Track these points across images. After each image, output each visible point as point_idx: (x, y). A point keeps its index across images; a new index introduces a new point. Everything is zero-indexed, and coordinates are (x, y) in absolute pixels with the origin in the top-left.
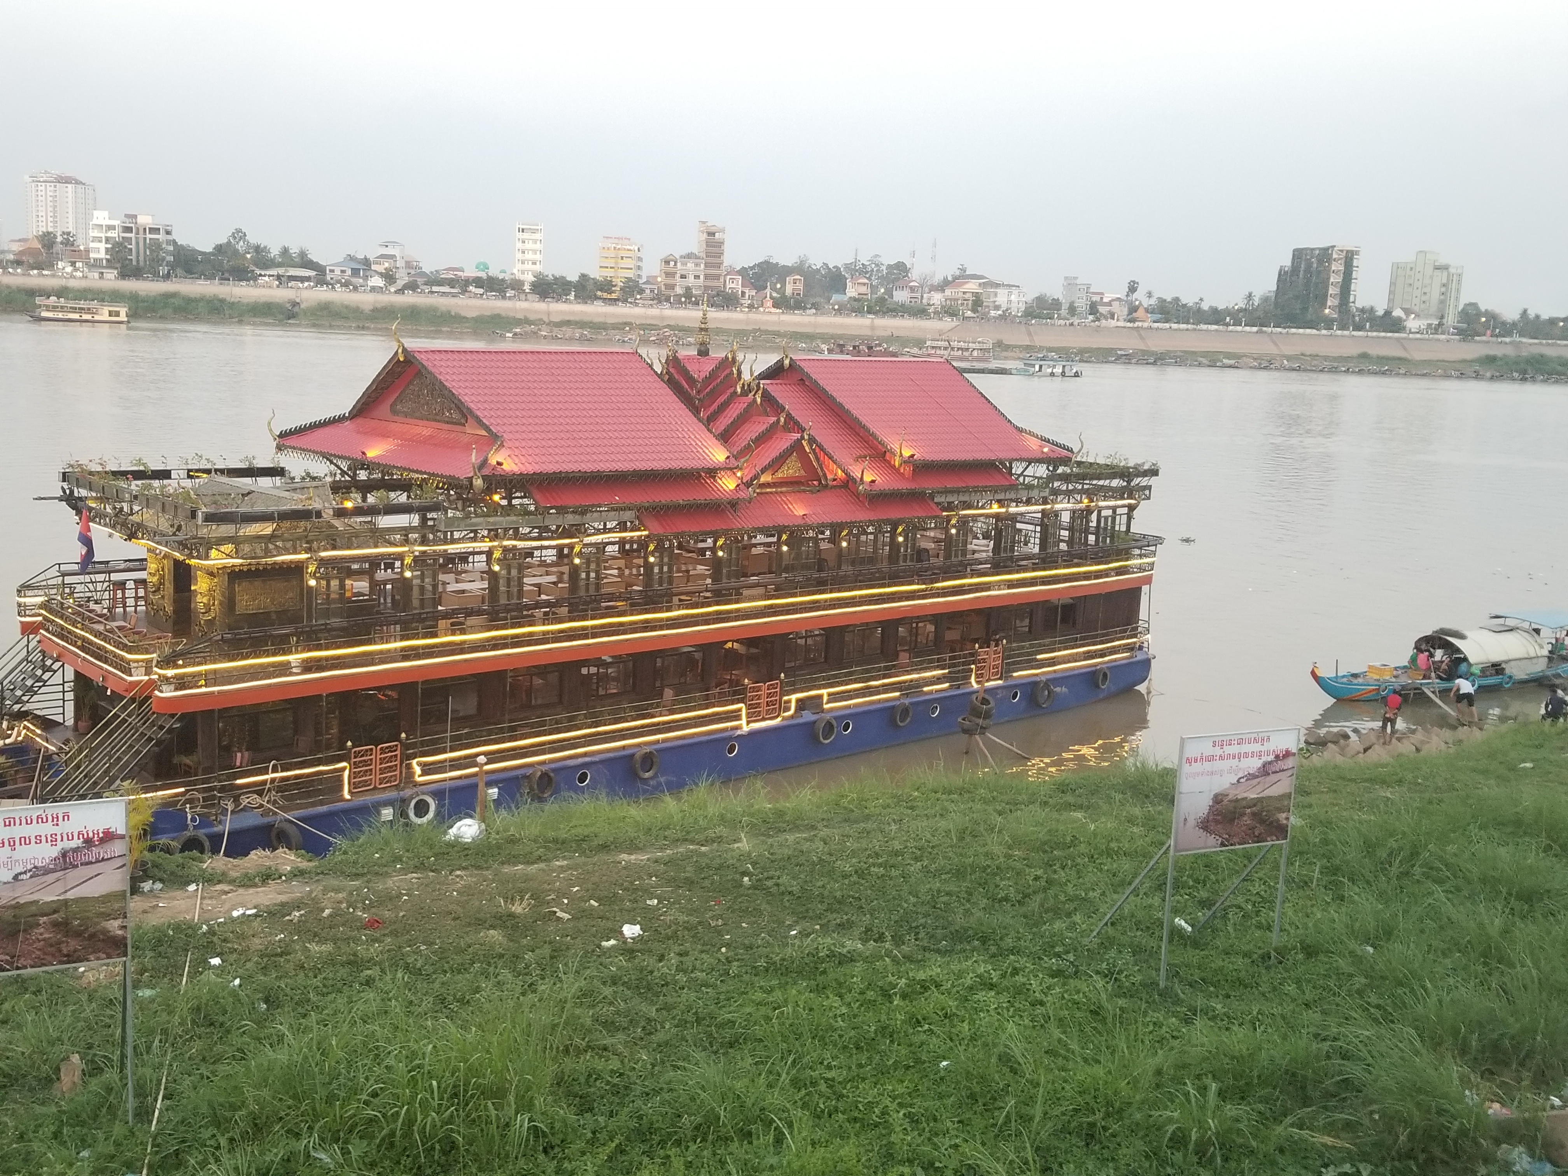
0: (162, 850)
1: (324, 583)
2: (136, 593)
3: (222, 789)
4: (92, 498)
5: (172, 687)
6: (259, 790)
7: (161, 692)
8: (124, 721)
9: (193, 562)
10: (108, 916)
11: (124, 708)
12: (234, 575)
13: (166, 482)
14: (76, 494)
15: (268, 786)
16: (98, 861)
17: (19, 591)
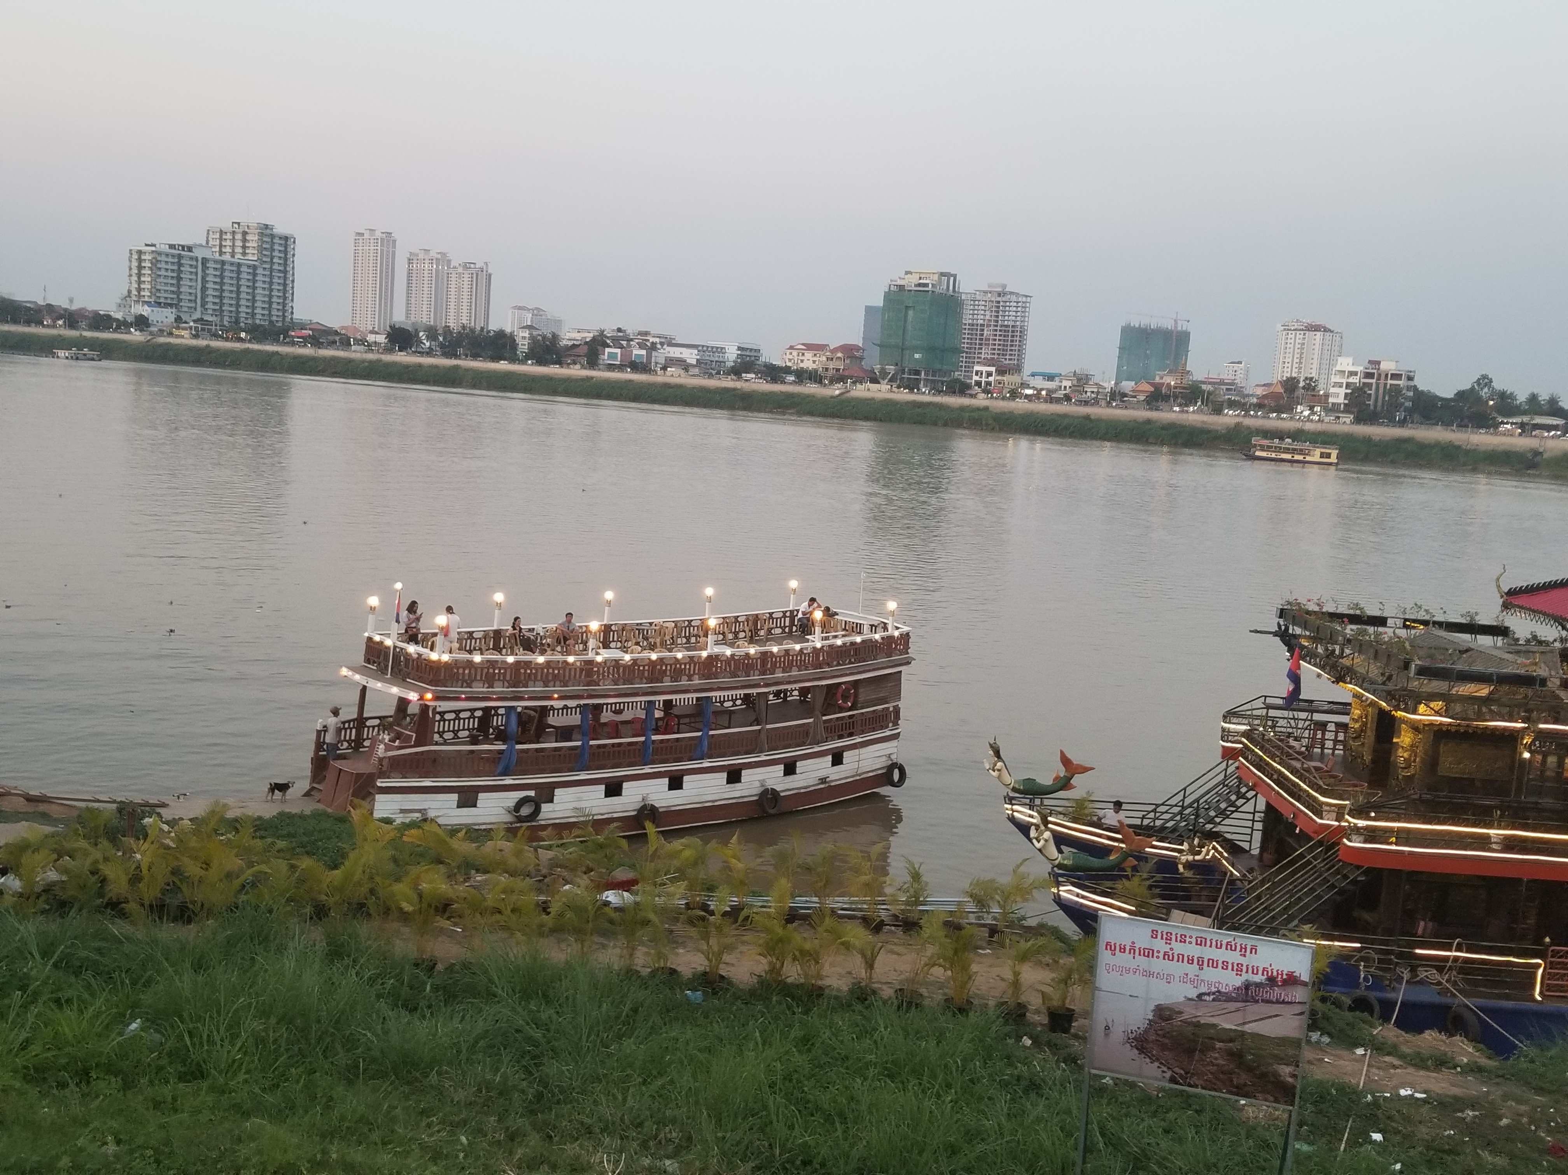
0: (1333, 1003)
1: (1539, 758)
2: (1336, 736)
3: (1400, 955)
4: (1305, 637)
5: (1362, 838)
6: (1440, 965)
7: (1350, 841)
8: (1309, 862)
9: (1400, 714)
10: (1281, 1060)
11: (1311, 849)
12: (1440, 734)
13: (1381, 629)
14: (1290, 631)
15: (1450, 963)
16: (1278, 1002)
17: (1225, 717)
